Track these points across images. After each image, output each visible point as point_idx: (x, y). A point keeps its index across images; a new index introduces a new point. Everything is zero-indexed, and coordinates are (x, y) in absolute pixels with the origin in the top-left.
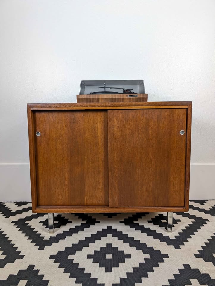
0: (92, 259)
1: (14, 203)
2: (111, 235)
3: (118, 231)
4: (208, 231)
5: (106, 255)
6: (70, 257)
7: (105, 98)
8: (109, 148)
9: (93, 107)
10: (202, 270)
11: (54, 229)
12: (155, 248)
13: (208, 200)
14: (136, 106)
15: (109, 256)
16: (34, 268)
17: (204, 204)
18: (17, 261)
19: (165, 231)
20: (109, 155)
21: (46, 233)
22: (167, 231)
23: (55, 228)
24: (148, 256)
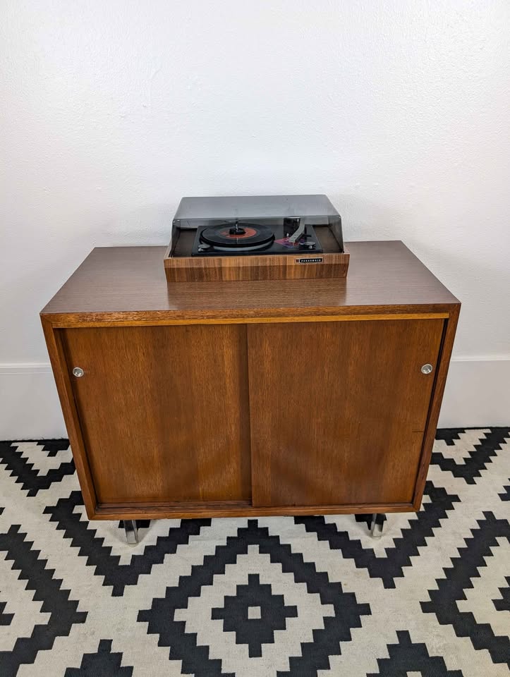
0: (221, 622)
1: (40, 442)
2: (257, 546)
3: (270, 534)
4: (454, 533)
5: (250, 608)
6: (179, 615)
7: (239, 268)
8: (251, 403)
9: (211, 320)
10: (432, 648)
11: (136, 529)
12: (345, 585)
13: (462, 430)
14: (319, 315)
15: (254, 613)
16: (110, 650)
17: (453, 444)
18: (76, 628)
19: (367, 534)
20: (251, 416)
21: (121, 545)
22: (371, 535)
23: (138, 528)
24: (330, 610)
